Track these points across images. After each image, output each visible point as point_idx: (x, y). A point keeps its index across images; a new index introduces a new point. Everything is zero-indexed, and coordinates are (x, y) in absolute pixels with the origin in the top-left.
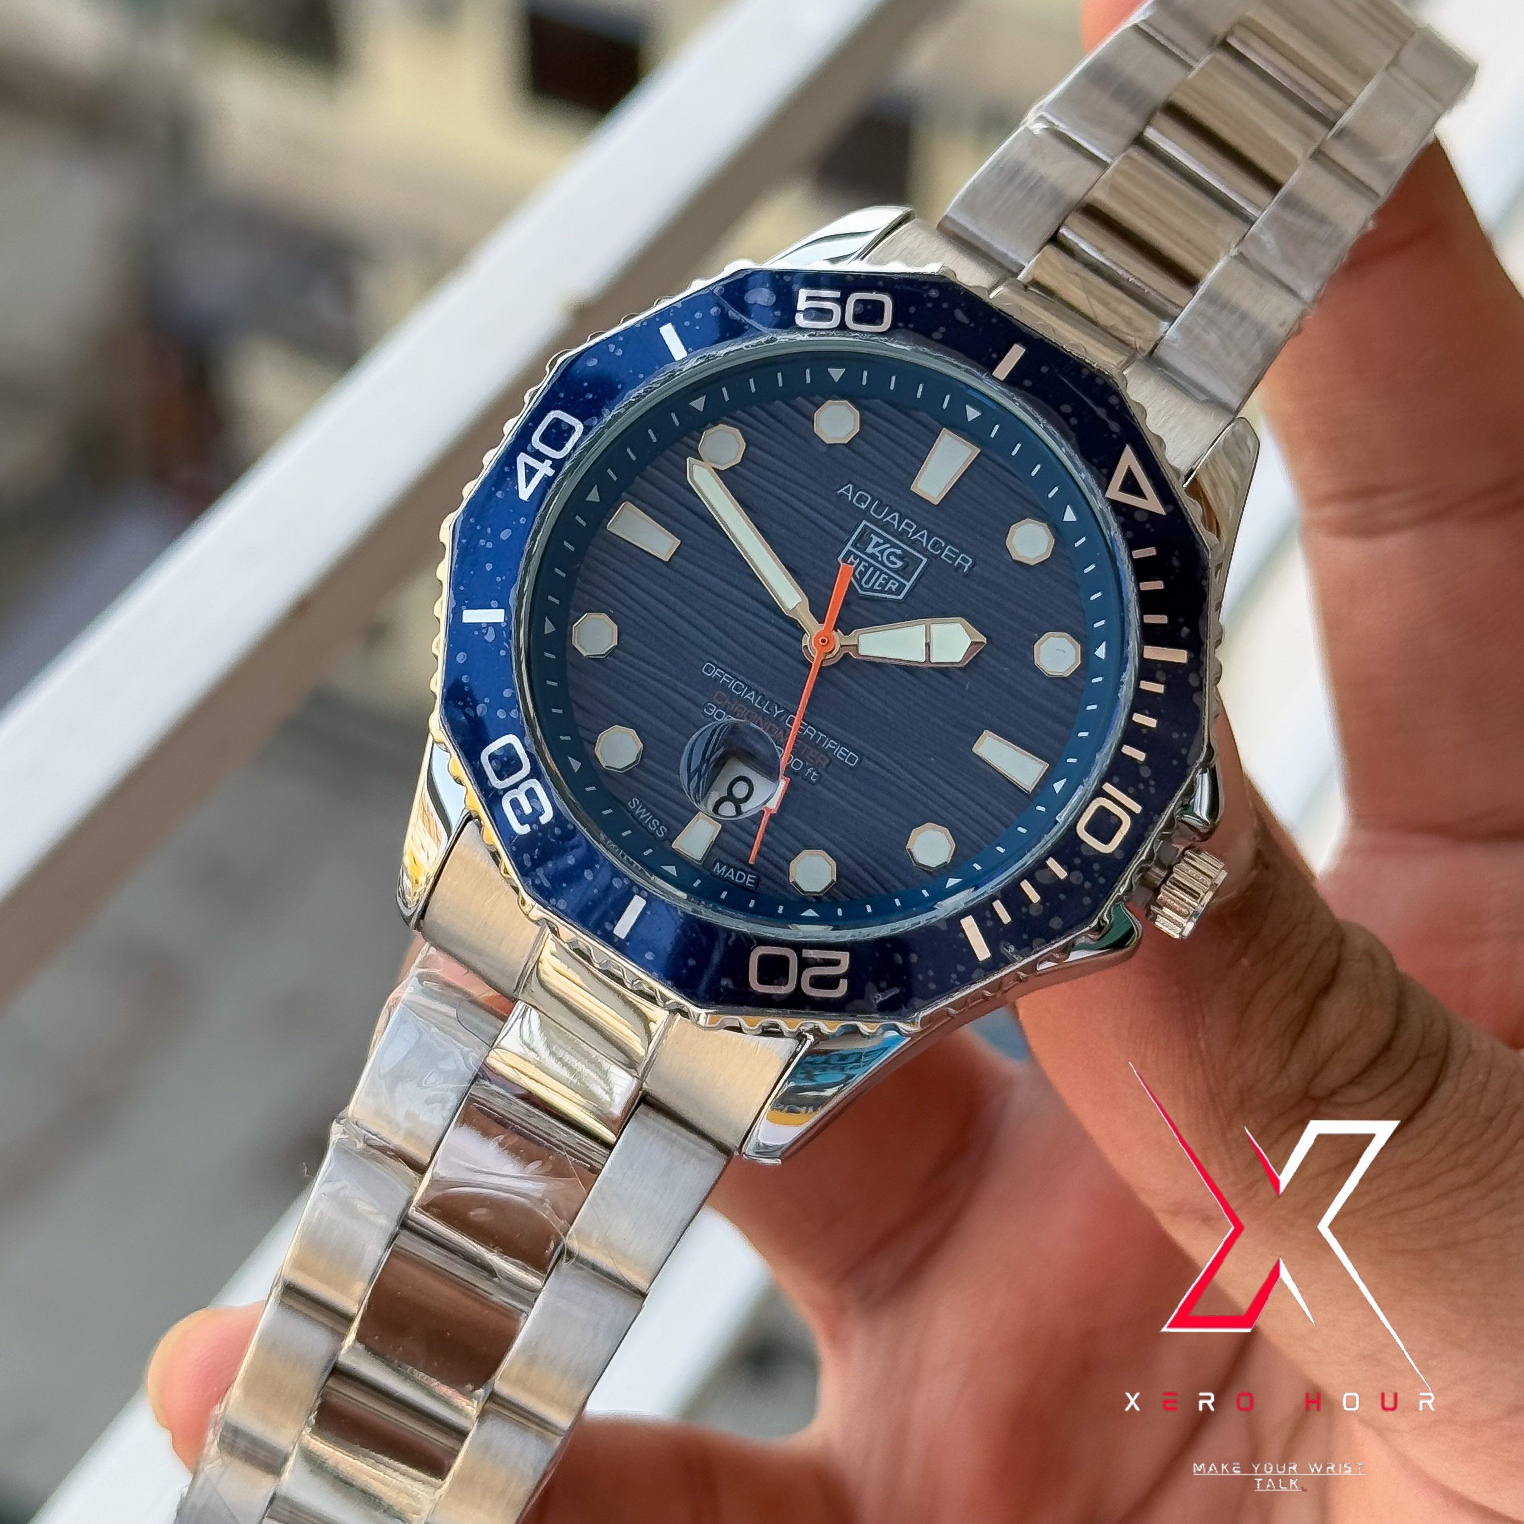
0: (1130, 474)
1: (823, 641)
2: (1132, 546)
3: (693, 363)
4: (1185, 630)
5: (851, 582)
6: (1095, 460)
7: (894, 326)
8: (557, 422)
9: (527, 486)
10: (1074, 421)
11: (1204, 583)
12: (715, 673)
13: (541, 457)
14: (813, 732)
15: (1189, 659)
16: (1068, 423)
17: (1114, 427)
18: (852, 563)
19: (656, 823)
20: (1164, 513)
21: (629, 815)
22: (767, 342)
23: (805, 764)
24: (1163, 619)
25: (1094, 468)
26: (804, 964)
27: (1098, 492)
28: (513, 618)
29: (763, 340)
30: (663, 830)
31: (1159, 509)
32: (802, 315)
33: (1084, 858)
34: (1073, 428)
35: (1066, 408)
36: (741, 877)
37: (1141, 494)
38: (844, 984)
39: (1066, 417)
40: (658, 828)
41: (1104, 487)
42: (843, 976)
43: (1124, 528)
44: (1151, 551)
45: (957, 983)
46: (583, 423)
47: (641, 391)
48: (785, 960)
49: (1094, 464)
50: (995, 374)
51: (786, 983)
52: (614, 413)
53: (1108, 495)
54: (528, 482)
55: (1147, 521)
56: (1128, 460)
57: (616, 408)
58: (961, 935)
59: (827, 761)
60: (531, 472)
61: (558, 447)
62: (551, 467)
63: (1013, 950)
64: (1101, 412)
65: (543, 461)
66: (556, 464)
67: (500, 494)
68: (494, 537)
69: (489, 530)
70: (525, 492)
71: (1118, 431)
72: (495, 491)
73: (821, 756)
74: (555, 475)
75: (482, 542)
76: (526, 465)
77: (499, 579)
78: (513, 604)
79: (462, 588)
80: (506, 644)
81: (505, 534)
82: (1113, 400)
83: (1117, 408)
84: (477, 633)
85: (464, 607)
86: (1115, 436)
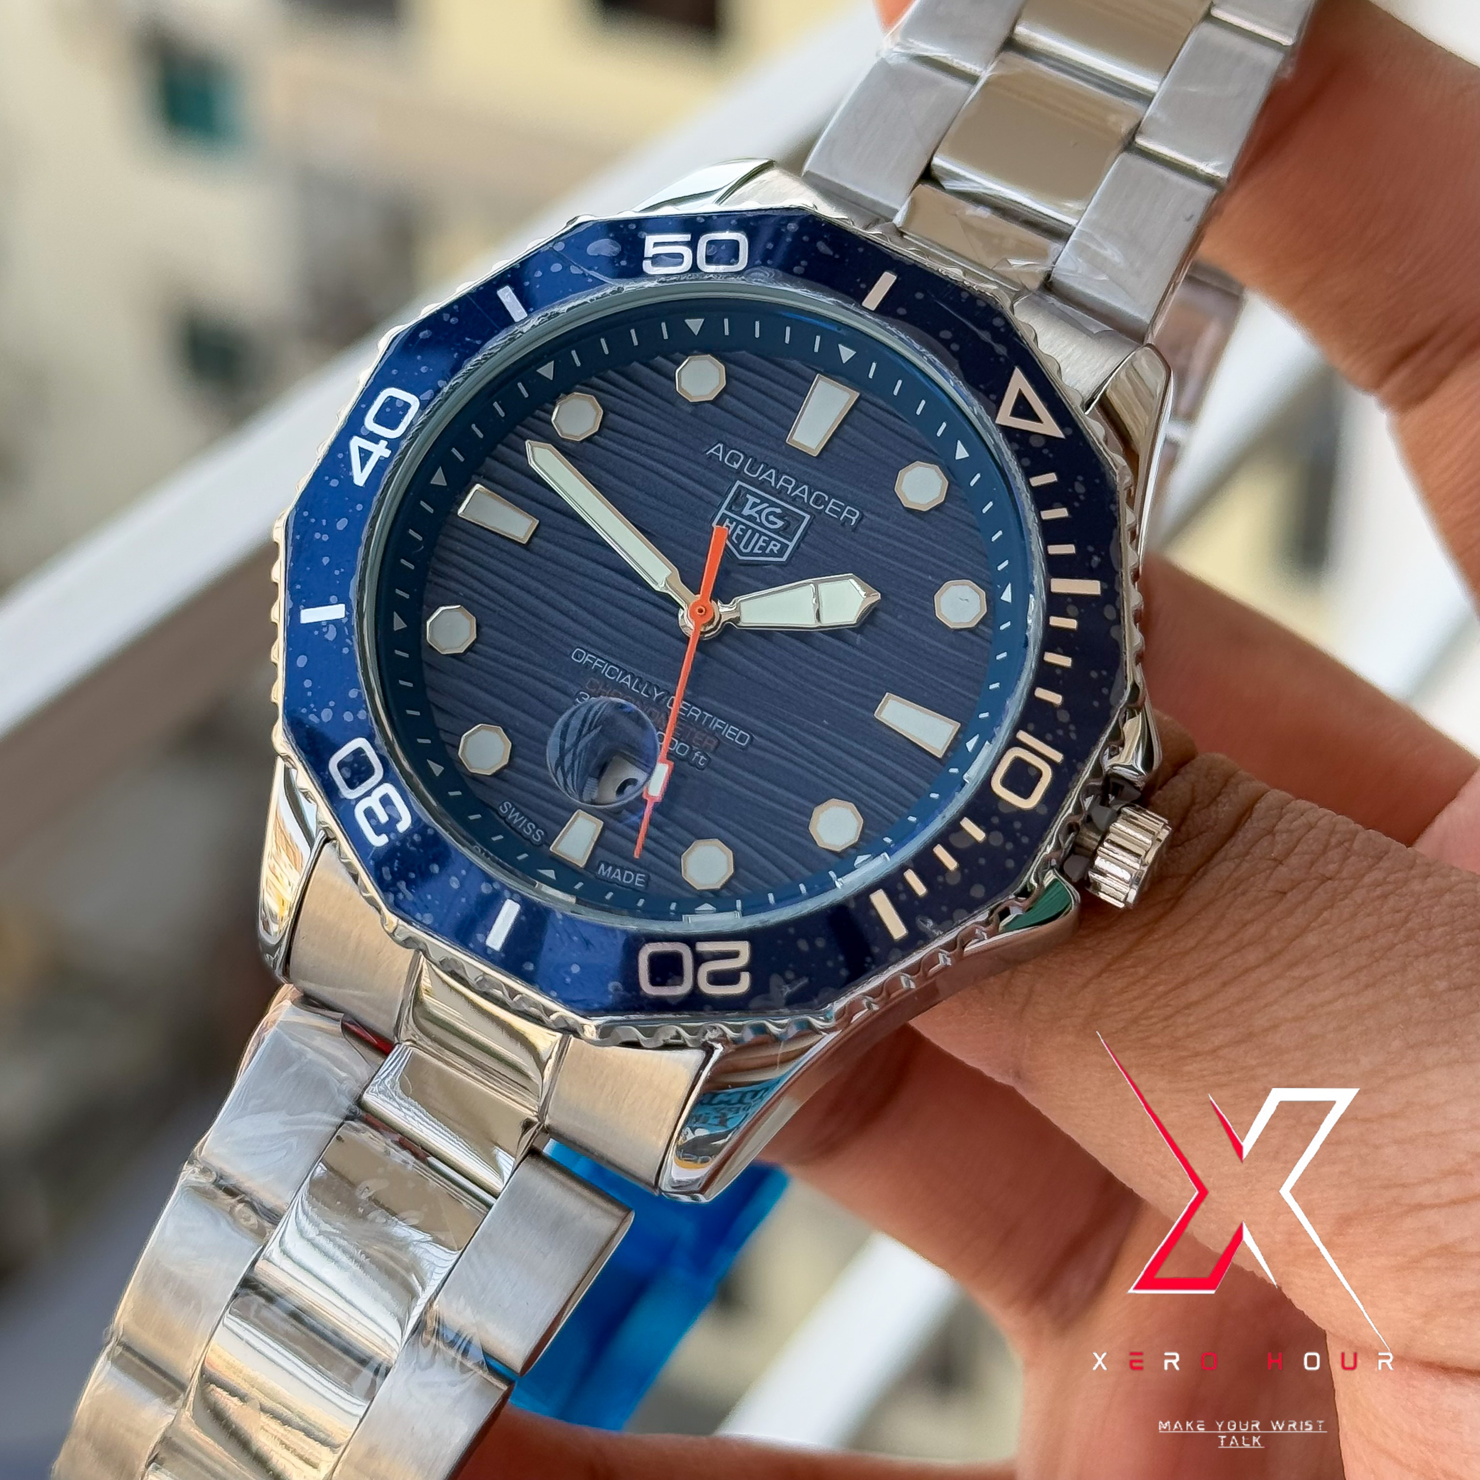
0: (1021, 398)
1: (701, 611)
2: (1029, 473)
3: (534, 322)
4: (1096, 559)
5: (726, 545)
6: (981, 387)
7: (751, 264)
8: (391, 402)
9: (362, 470)
10: (955, 347)
11: (1113, 510)
12: (586, 659)
13: (375, 439)
14: (697, 712)
15: (1103, 590)
16: (950, 349)
17: (1000, 349)
18: (727, 528)
19: (531, 827)
20: (1062, 436)
21: (501, 819)
22: (613, 293)
23: (691, 748)
24: (1070, 549)
25: (981, 394)
26: (700, 959)
27: (987, 418)
28: (355, 611)
29: (608, 291)
30: (540, 833)
31: (1057, 432)
32: (650, 262)
33: (1003, 816)
34: (955, 354)
35: (946, 334)
36: (628, 877)
37: (1034, 417)
38: (746, 978)
39: (947, 343)
41: (994, 413)
42: (745, 969)
43: (1019, 454)
44: (1051, 478)
45: (873, 966)
46: (418, 397)
48: (678, 956)
49: (980, 390)
50: (864, 304)
51: (681, 983)
52: (452, 383)
53: (998, 421)
54: (363, 466)
55: (1045, 446)
56: (1019, 383)
57: (453, 379)
58: (871, 912)
59: (715, 742)
60: (365, 455)
61: (393, 426)
62: (387, 447)
63: (930, 923)
64: (985, 336)
65: (377, 442)
66: (392, 444)
67: (334, 483)
68: (330, 529)
69: (324, 522)
70: (360, 477)
71: (1005, 354)
72: (330, 480)
73: (708, 737)
74: (392, 456)
75: (317, 536)
76: (361, 450)
77: (337, 573)
78: (354, 597)
79: (298, 587)
80: (348, 641)
81: (342, 524)
82: (997, 321)
83: (1002, 329)
84: (316, 633)
85: (302, 607)
86: (1002, 359)
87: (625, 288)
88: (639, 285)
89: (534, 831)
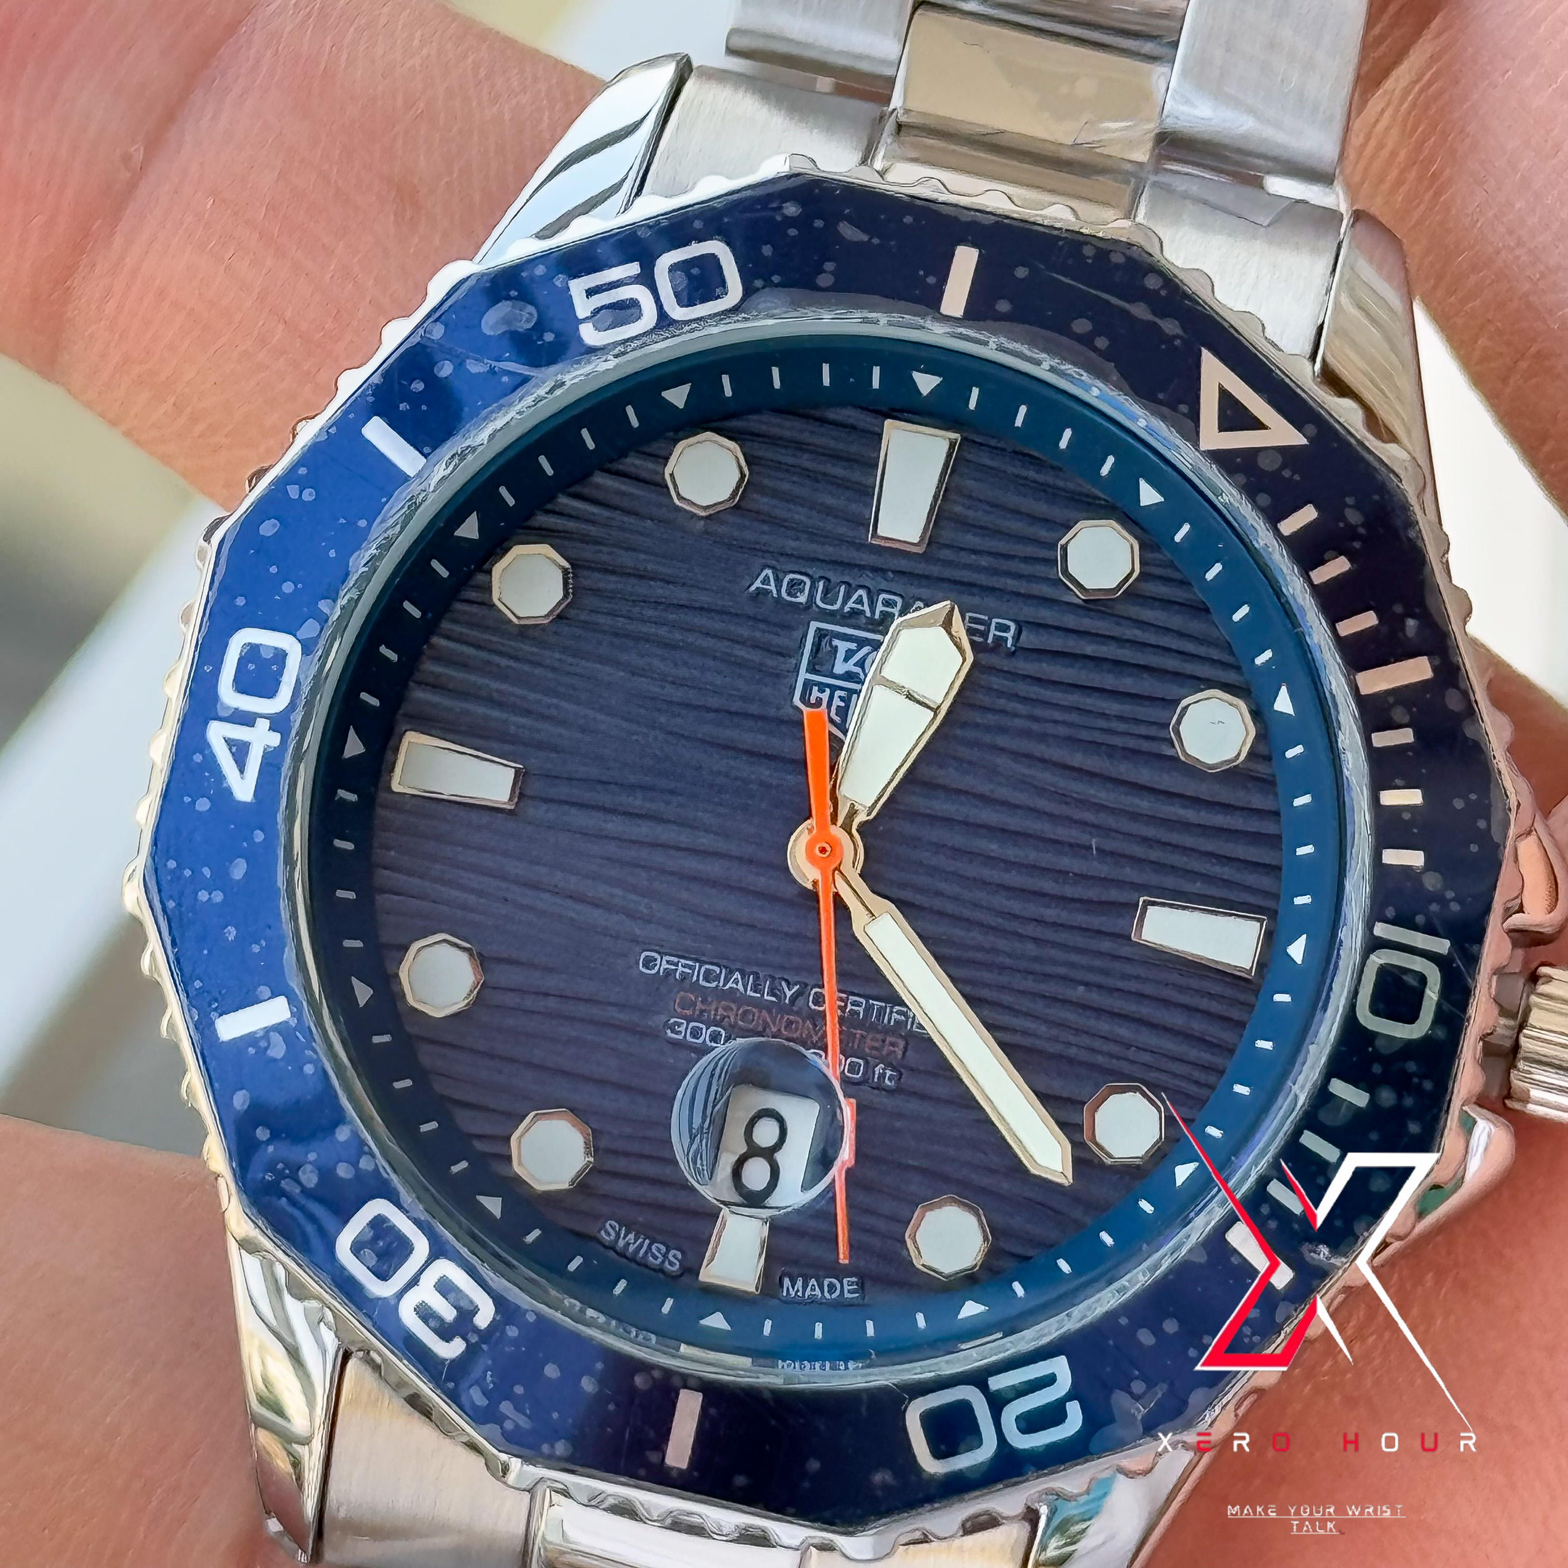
0: (1226, 398)
1: (823, 850)
2: (1274, 517)
3: (440, 471)
4: (1412, 623)
5: (830, 733)
6: (1161, 396)
7: (749, 291)
8: (252, 652)
9: (242, 771)
10: (1102, 343)
12: (663, 964)
13: (247, 719)
14: (859, 1004)
15: (1435, 669)
16: (1095, 349)
17: (1170, 327)
18: (819, 702)
19: (659, 1250)
20: (1304, 441)
21: (612, 1254)
22: (551, 391)
23: (867, 1063)
24: (1368, 620)
25: (1165, 410)
26: (997, 1403)
27: (1186, 445)
28: (305, 1004)
29: (541, 392)
30: (675, 1256)
31: (1293, 437)
32: (590, 325)
33: (1386, 1060)
34: (1105, 355)
35: (1082, 326)
36: (832, 1288)
37: (1255, 424)
38: (1074, 1410)
39: (1086, 340)
40: (665, 1256)
41: (1193, 435)
42: (1069, 1397)
43: (1250, 491)
44: (1307, 515)
45: (1256, 1339)
46: (295, 636)
47: (373, 551)
48: (965, 1408)
49: (1161, 403)
50: (944, 309)
51: (980, 1443)
52: (342, 602)
53: (1204, 446)
54: (242, 767)
55: (1284, 466)
56: (1214, 374)
57: (342, 593)
58: (1235, 1260)
59: (902, 1044)
60: (240, 751)
61: (270, 692)
62: (271, 729)
63: (1324, 1250)
64: (1140, 311)
65: (253, 726)
66: (278, 723)
67: (202, 805)
68: (221, 880)
69: (207, 872)
70: (243, 788)
71: (1179, 331)
72: (191, 801)
73: (888, 1039)
74: (284, 741)
75: (203, 896)
76: (230, 742)
77: (256, 949)
78: (295, 983)
79: (198, 984)
80: (309, 1053)
81: (239, 870)
82: (1152, 282)
83: (1163, 293)
84: (251, 1051)
85: (214, 1015)
86: (1177, 342)
87: (567, 378)
88: (588, 369)
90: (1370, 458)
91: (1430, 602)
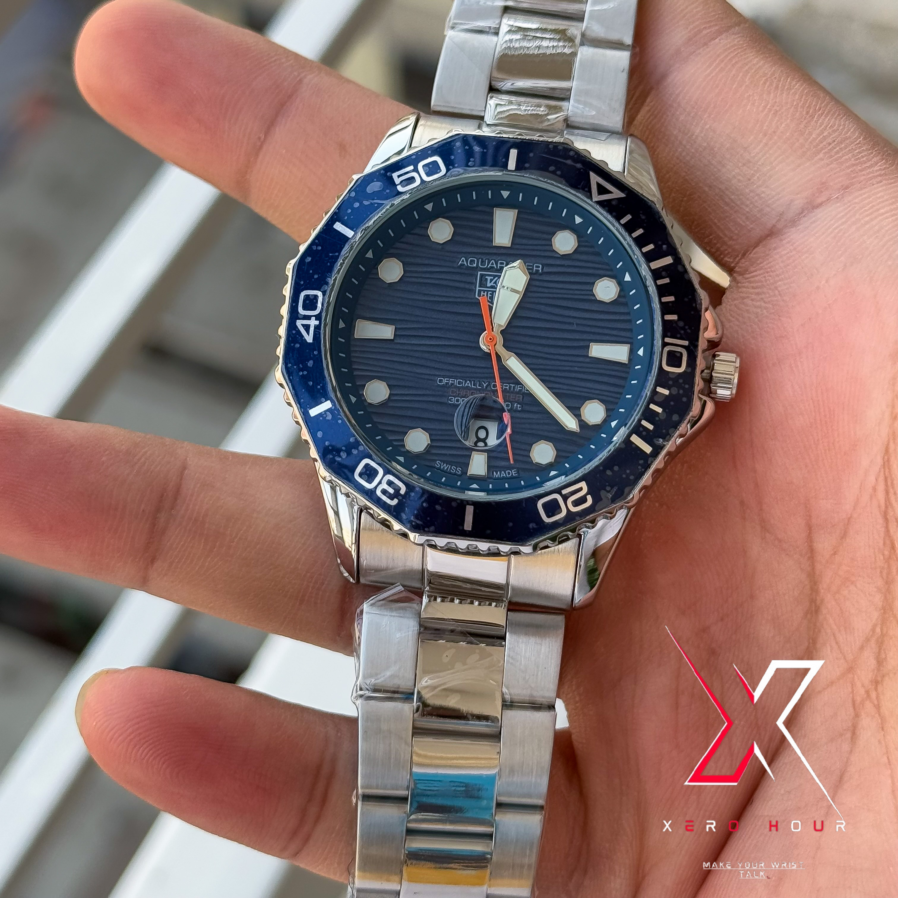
0: (599, 186)
1: (490, 339)
2: (618, 219)
3: (359, 235)
4: (664, 247)
5: (489, 305)
6: (579, 186)
7: (448, 170)
8: (307, 297)
9: (308, 335)
10: (559, 173)
11: (661, 220)
12: (445, 381)
13: (308, 318)
14: (507, 386)
15: (673, 259)
16: (557, 175)
17: (579, 166)
18: (484, 296)
19: (454, 468)
20: (624, 196)
21: (439, 471)
22: (390, 207)
23: (511, 403)
24: (651, 247)
25: (581, 191)
26: (565, 498)
27: (588, 201)
28: (336, 402)
30: (459, 469)
31: (621, 195)
32: (400, 186)
33: (673, 380)
34: (561, 176)
35: (552, 168)
36: (509, 473)
37: (609, 192)
38: (589, 498)
39: (553, 172)
41: (590, 197)
42: (587, 494)
43: (610, 212)
44: (629, 217)
46: (320, 291)
47: (341, 261)
48: (555, 500)
49: (579, 189)
50: (509, 168)
51: (561, 511)
52: (333, 278)
53: (594, 201)
54: (308, 332)
55: (619, 204)
56: (594, 179)
57: (333, 275)
58: (634, 446)
59: (522, 396)
60: (307, 327)
61: (315, 308)
62: (316, 320)
63: (661, 440)
64: (569, 162)
65: (310, 319)
66: (318, 317)
67: (298, 345)
68: (306, 368)
69: (301, 366)
70: (309, 339)
71: (582, 167)
72: (294, 345)
73: (517, 396)
74: (320, 323)
75: (301, 373)
76: (303, 325)
77: (319, 387)
78: (332, 395)
79: (302, 400)
80: (339, 416)
81: (310, 363)
82: (572, 153)
83: (576, 156)
84: (321, 418)
85: (308, 409)
86: (582, 170)
87: (395, 202)
88: (401, 199)
89: (456, 470)
90: (645, 199)
91: (670, 240)
